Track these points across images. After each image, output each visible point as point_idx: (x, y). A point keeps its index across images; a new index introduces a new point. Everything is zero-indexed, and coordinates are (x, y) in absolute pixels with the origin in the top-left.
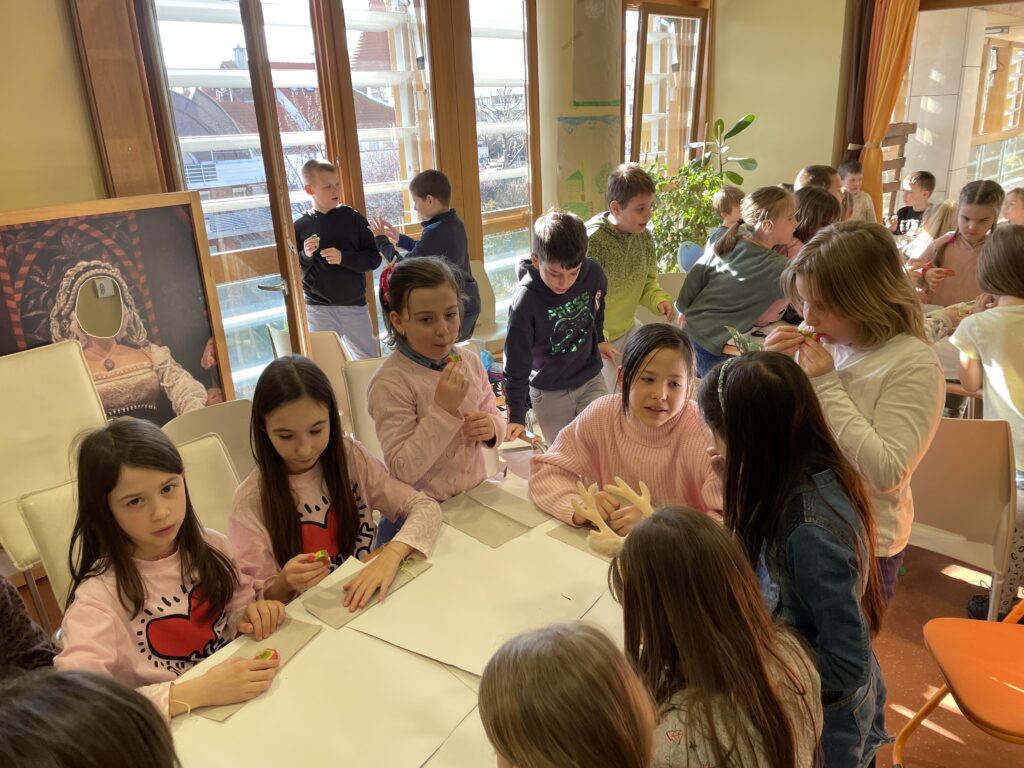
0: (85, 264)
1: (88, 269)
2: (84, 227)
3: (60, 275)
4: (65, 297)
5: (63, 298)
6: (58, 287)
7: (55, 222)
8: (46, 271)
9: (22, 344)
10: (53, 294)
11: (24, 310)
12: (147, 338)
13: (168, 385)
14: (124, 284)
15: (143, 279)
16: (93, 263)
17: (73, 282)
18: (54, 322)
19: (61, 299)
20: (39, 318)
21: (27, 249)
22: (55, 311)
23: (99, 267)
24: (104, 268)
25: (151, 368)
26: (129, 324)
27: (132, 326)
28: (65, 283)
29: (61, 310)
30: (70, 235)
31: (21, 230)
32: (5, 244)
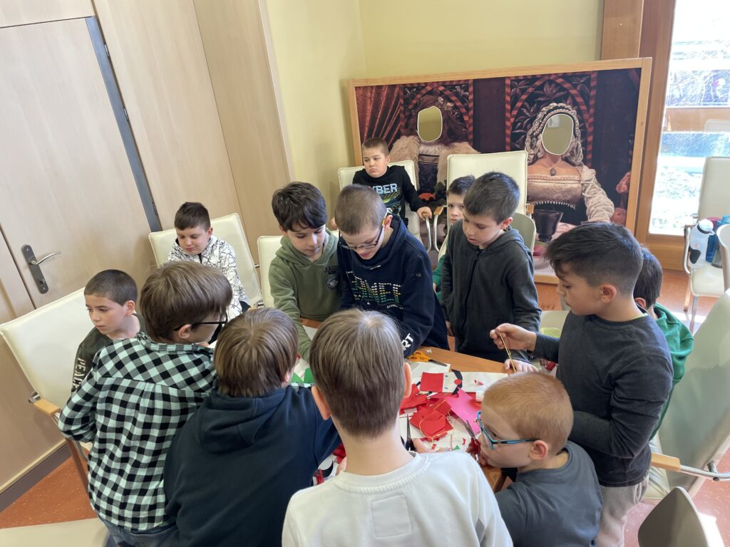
0: (555, 104)
1: (556, 108)
2: (560, 80)
3: (538, 110)
4: (538, 124)
5: (537, 124)
6: (535, 117)
7: (543, 76)
8: (531, 106)
9: (508, 148)
11: (513, 129)
12: (583, 161)
13: (587, 196)
14: (577, 121)
15: (591, 120)
16: (560, 104)
17: (545, 115)
18: (528, 139)
19: (536, 124)
20: (521, 134)
21: (523, 91)
22: (530, 132)
23: (563, 108)
24: (567, 109)
25: (579, 181)
26: (573, 148)
27: (575, 151)
28: (540, 115)
29: (534, 132)
30: (550, 85)
31: (522, 80)
32: (512, 88)
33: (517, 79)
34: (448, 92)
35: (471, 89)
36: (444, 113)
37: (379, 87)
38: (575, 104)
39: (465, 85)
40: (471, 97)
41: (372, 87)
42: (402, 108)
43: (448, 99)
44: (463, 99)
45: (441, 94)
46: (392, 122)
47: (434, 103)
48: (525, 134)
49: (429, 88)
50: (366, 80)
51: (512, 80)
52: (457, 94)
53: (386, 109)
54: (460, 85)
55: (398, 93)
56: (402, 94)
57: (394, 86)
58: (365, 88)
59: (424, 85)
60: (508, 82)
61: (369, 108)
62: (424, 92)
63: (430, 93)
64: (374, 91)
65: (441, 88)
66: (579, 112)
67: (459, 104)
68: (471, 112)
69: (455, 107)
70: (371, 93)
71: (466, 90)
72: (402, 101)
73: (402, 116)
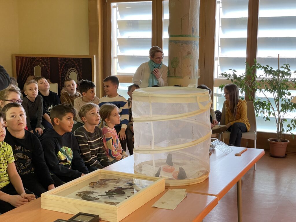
0: (71, 68)
1: (72, 69)
2: (72, 60)
3: (67, 70)
6: (67, 72)
7: (68, 58)
8: (66, 68)
10: (66, 73)
11: (62, 76)
14: (78, 75)
15: (81, 74)
16: (73, 68)
17: (70, 72)
20: (63, 78)
21: (63, 63)
23: (74, 69)
24: (75, 70)
28: (68, 72)
30: (70, 61)
31: (62, 59)
32: (60, 62)
33: (61, 59)
34: (42, 61)
35: (49, 61)
36: (42, 68)
37: (23, 57)
38: (77, 69)
39: (47, 59)
40: (49, 63)
41: (21, 57)
42: (30, 65)
43: (42, 63)
44: (47, 64)
45: (41, 61)
46: (27, 70)
47: (39, 64)
48: (65, 78)
49: (37, 59)
50: (19, 54)
51: (60, 59)
52: (45, 62)
53: (25, 65)
54: (46, 59)
55: (28, 60)
56: (29, 60)
57: (27, 57)
58: (19, 57)
59: (36, 58)
60: (59, 59)
61: (20, 64)
62: (36, 60)
63: (38, 61)
64: (21, 59)
65: (41, 59)
66: (78, 71)
67: (46, 65)
68: (49, 69)
69: (45, 66)
70: (20, 59)
71: (48, 61)
72: (29, 63)
73: (30, 68)
